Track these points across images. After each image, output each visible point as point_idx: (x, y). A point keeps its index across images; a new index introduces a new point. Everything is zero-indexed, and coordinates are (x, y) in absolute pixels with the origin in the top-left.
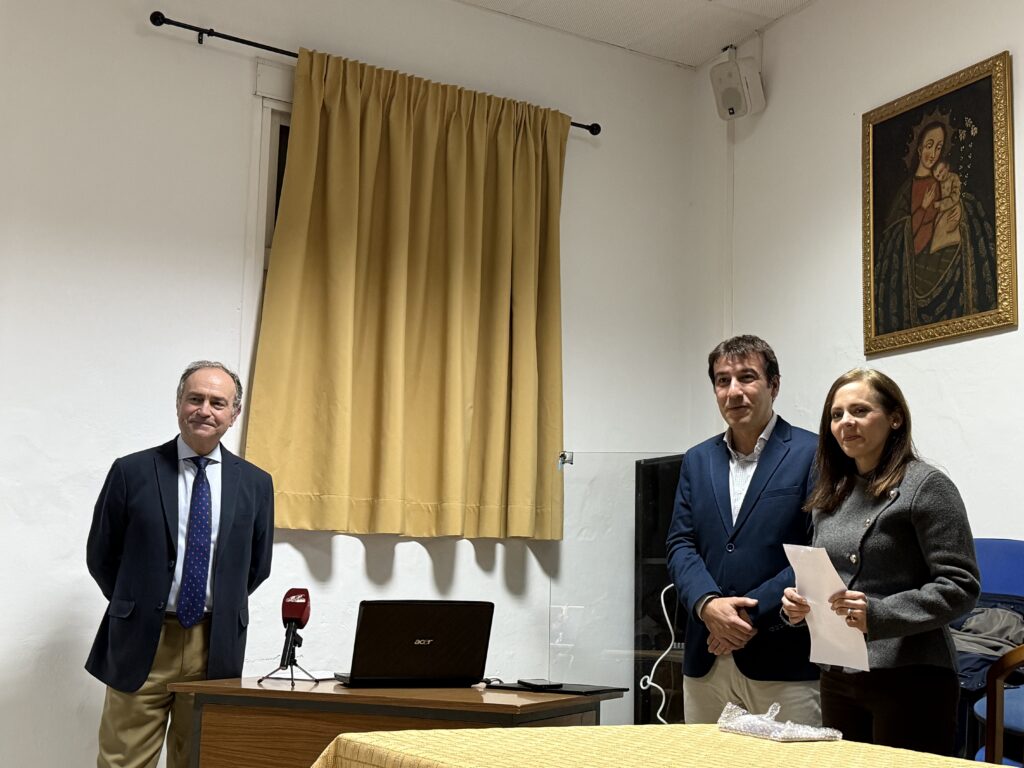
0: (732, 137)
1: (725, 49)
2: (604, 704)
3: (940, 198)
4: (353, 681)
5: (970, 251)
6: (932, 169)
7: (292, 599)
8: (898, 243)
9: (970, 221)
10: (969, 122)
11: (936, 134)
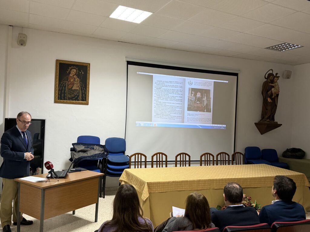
3: (75, 81)
5: (81, 91)
8: (64, 85)
9: (81, 87)
11: (74, 70)
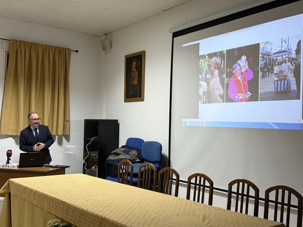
0: (106, 53)
1: (105, 34)
2: (66, 169)
3: (135, 75)
4: (20, 166)
6: (134, 69)
7: (8, 152)
8: (129, 82)
9: (139, 80)
10: (139, 62)
11: (135, 63)
